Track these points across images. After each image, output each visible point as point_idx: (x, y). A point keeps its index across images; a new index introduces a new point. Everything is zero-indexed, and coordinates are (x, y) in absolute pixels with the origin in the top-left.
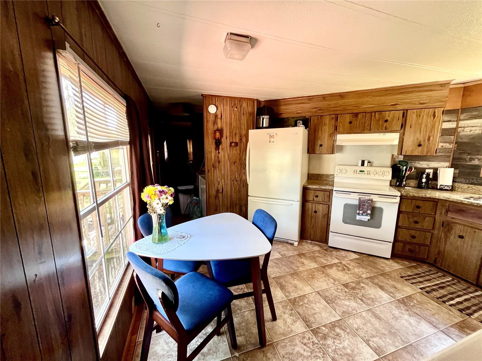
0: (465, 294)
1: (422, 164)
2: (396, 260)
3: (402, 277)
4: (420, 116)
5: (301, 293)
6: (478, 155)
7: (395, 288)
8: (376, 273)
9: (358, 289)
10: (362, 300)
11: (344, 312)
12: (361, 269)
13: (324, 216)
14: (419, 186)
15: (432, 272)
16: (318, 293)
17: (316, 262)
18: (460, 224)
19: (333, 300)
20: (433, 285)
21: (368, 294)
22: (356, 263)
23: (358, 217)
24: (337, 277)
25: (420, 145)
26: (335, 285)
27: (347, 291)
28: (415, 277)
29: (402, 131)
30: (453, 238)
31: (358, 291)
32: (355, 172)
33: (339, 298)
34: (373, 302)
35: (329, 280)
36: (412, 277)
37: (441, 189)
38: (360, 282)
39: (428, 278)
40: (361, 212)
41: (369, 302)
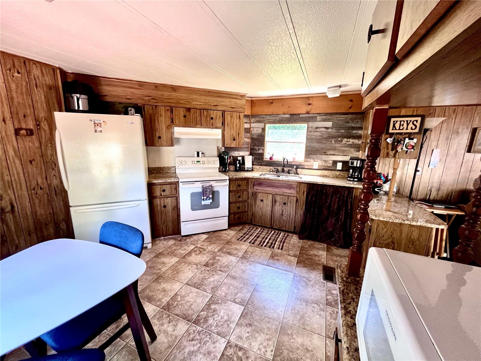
0: (268, 236)
1: (236, 154)
2: (231, 229)
3: (238, 240)
4: (232, 117)
5: (172, 294)
6: (261, 146)
7: (237, 249)
8: (223, 244)
9: (216, 263)
10: (221, 271)
11: (212, 288)
12: (213, 246)
13: (174, 209)
14: (236, 170)
15: (251, 229)
16: (187, 284)
17: (175, 256)
18: (261, 192)
19: (201, 283)
20: (254, 237)
21: (223, 264)
22: (208, 242)
23: (203, 203)
24: (198, 261)
25: (234, 140)
26: (198, 269)
27: (209, 269)
28: (244, 236)
29: (223, 128)
30: (258, 202)
31: (216, 265)
32: (193, 163)
33: (205, 279)
34: (228, 267)
35: (192, 267)
36: (243, 237)
37: (247, 171)
38: (215, 257)
39: (250, 233)
40: (205, 198)
41: (225, 269)
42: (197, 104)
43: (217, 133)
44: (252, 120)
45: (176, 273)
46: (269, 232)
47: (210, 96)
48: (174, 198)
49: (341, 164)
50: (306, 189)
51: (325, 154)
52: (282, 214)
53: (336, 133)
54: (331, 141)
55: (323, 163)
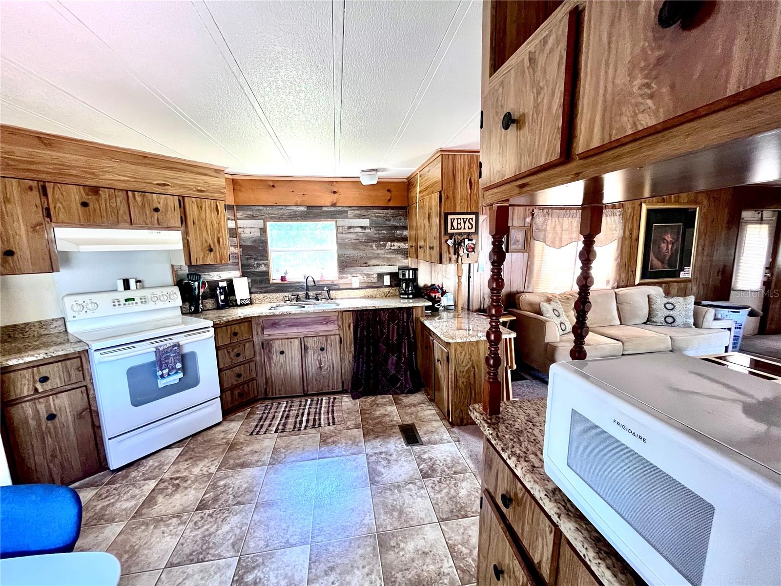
1: (214, 276)
3: (251, 434)
4: (201, 207)
6: (263, 260)
7: (256, 452)
8: (223, 452)
9: (221, 493)
10: (239, 503)
11: (233, 545)
12: (201, 464)
14: (219, 307)
15: (269, 407)
16: (171, 565)
18: (277, 339)
19: (204, 547)
20: (281, 420)
21: (239, 488)
22: (186, 460)
23: (162, 383)
24: (178, 508)
25: (211, 250)
26: (185, 523)
27: (211, 511)
28: (261, 423)
29: (183, 228)
30: (276, 357)
31: (224, 497)
32: (117, 303)
33: (210, 535)
34: (251, 491)
35: (168, 526)
36: (259, 427)
37: (242, 305)
38: (216, 483)
39: (271, 416)
40: (166, 371)
41: (247, 497)
42: (117, 179)
43: (173, 240)
44: (239, 215)
45: (131, 557)
46: (303, 403)
47: (146, 164)
48: (80, 389)
49: (388, 277)
50: (351, 321)
51: (366, 264)
52: (320, 366)
53: (375, 234)
54: (372, 246)
55: (365, 278)
